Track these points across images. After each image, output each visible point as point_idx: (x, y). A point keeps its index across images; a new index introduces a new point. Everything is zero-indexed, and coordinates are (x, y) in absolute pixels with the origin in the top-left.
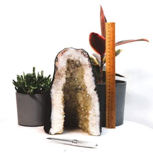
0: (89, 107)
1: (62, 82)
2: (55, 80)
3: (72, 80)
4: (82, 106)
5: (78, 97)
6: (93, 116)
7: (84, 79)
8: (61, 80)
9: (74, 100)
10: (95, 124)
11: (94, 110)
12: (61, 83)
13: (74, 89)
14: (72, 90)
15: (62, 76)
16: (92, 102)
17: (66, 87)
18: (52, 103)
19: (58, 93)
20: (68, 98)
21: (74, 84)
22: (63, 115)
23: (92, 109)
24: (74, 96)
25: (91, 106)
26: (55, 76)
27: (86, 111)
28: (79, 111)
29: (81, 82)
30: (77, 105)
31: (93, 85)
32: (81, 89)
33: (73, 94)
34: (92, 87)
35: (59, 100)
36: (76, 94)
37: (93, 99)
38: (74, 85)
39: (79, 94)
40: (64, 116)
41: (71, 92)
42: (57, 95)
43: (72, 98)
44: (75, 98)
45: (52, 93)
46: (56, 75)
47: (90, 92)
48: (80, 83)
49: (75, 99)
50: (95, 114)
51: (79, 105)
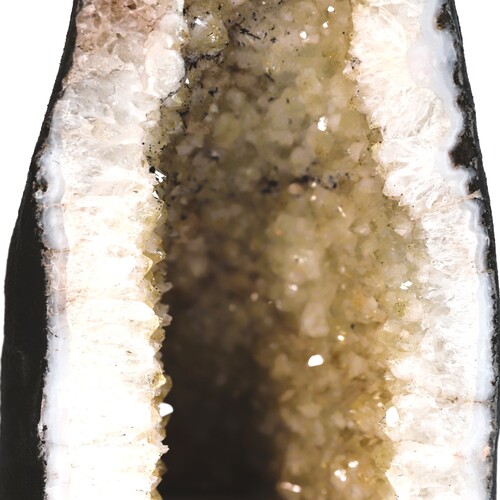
0: (387, 328)
1: (143, 77)
2: (81, 59)
3: (237, 98)
4: (312, 323)
5: (275, 254)
6: (432, 402)
7: (357, 50)
8: (139, 61)
9: (242, 281)
10: (447, 479)
11: (441, 344)
12: (136, 88)
13: (245, 187)
14: (232, 196)
15: (153, 26)
16: (423, 279)
17: (184, 150)
18: (54, 287)
19: (110, 192)
20: (198, 268)
21: (251, 137)
22: (158, 400)
23: (427, 343)
24: (244, 245)
25: (415, 311)
26: (82, 26)
27: (356, 365)
28: (282, 367)
29: (317, 110)
30: (268, 321)
31: (443, 115)
32: (304, 181)
33: (239, 233)
34: (431, 132)
35: (120, 255)
36: (264, 223)
37: (432, 249)
38: (250, 146)
39: (289, 225)
40: (167, 409)
41: (219, 214)
42: (94, 212)
43: (231, 270)
44: (250, 266)
45: (53, 192)
46: (91, 9)
47: (407, 180)
48: (307, 122)
49: (254, 276)
50: (451, 389)
51: (286, 322)
